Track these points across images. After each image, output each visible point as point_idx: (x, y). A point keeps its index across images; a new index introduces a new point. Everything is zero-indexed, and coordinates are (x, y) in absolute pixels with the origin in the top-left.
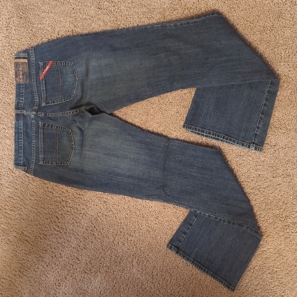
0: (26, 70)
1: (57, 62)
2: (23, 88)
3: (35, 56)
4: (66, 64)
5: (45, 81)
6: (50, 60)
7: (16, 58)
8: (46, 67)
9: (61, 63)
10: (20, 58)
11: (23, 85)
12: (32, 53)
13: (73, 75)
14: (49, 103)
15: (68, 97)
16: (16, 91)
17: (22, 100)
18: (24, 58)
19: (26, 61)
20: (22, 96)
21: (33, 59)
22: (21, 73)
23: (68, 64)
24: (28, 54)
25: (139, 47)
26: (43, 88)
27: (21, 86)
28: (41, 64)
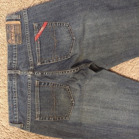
0: (19, 31)
1: (52, 23)
2: (15, 49)
3: (28, 17)
4: (61, 24)
5: (40, 41)
6: (44, 21)
7: (7, 20)
8: (41, 28)
9: (56, 24)
10: (13, 20)
11: (15, 46)
12: (25, 15)
13: (69, 35)
14: (44, 62)
15: (64, 56)
16: (8, 52)
17: (15, 61)
18: (17, 20)
19: (19, 22)
20: (15, 56)
21: (26, 20)
22: (13, 34)
23: (63, 24)
24: (21, 16)
25: (137, 6)
26: (38, 48)
27: (14, 47)
28: (35, 25)
